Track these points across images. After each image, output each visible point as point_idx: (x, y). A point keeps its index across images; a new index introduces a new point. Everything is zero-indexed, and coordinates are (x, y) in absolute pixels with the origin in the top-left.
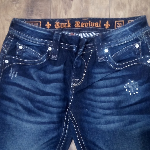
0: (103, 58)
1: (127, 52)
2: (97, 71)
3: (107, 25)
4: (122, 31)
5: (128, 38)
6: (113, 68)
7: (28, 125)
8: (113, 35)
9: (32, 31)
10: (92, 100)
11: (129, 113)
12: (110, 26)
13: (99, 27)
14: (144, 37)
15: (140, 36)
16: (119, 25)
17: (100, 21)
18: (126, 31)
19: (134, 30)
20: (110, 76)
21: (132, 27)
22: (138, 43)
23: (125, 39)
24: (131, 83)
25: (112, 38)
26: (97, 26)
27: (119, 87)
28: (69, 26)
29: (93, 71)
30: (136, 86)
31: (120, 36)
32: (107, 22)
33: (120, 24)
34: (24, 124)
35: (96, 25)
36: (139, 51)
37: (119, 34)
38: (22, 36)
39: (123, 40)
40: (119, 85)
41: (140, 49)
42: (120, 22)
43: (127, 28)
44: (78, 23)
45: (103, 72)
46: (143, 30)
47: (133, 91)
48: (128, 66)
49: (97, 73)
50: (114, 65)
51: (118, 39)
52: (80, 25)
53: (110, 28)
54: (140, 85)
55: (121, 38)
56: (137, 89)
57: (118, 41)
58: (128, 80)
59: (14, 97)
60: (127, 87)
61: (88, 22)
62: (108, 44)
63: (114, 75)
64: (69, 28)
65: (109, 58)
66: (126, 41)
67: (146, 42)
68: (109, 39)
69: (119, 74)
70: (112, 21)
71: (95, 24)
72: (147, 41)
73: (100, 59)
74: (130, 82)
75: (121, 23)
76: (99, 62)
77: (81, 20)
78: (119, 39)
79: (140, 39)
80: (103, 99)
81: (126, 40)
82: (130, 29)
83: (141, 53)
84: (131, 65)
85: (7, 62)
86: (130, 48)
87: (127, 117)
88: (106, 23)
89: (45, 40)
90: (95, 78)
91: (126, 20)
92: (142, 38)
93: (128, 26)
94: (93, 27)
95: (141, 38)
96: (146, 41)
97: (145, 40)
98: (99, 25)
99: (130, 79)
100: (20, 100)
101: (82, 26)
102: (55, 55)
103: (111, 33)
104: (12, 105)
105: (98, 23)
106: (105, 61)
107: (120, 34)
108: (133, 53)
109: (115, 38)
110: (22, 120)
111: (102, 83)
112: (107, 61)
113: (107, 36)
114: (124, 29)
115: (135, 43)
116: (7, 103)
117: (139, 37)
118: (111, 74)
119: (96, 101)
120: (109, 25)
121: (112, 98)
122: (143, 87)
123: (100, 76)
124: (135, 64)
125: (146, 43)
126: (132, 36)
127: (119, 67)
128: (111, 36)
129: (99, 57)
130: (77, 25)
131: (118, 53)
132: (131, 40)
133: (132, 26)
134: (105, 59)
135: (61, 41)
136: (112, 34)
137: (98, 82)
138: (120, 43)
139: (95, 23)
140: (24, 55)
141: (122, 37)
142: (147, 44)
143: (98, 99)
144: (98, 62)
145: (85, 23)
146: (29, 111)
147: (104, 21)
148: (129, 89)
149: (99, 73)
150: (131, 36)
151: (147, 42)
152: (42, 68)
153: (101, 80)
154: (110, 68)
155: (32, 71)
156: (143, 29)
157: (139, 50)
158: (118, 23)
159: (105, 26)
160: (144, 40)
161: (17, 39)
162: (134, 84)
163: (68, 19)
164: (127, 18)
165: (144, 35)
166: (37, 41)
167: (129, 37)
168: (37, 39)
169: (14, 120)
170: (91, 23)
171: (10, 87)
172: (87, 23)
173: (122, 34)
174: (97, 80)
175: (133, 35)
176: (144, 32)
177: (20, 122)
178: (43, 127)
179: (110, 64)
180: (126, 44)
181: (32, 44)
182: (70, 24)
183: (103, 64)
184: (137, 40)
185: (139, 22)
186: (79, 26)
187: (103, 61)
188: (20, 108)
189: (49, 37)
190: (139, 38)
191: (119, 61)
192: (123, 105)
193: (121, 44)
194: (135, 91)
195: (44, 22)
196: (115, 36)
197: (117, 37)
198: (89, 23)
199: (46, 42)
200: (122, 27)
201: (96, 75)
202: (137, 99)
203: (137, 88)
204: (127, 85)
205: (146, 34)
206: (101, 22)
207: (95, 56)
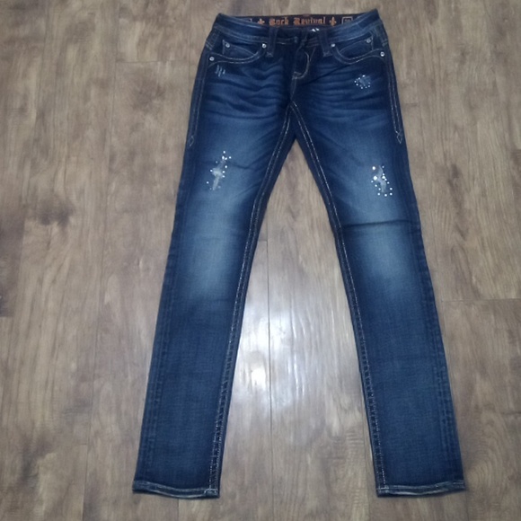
0: (329, 53)
1: (356, 47)
3: (333, 22)
4: (350, 26)
5: (357, 33)
6: (341, 62)
7: (242, 122)
9: (242, 26)
10: (317, 93)
11: (361, 108)
13: (323, 24)
15: (371, 30)
17: (324, 18)
18: (355, 26)
19: (364, 24)
21: (361, 22)
23: (354, 35)
24: (363, 78)
26: (321, 23)
27: (350, 81)
28: (286, 23)
29: (318, 66)
31: (348, 31)
32: (333, 19)
33: (348, 20)
34: (236, 120)
37: (347, 29)
38: (229, 33)
40: (348, 79)
41: (372, 43)
42: (348, 18)
43: (357, 23)
44: (298, 20)
45: (329, 67)
46: (374, 24)
47: (364, 85)
49: (323, 68)
50: (342, 58)
52: (300, 22)
53: (335, 25)
54: (373, 79)
56: (369, 83)
57: (346, 36)
58: (359, 75)
59: (223, 96)
61: (310, 19)
62: (334, 39)
65: (336, 53)
69: (349, 69)
70: (339, 18)
71: (318, 21)
73: (325, 55)
74: (361, 77)
76: (325, 57)
77: (301, 17)
78: (348, 34)
80: (331, 92)
82: (359, 24)
83: (373, 47)
85: (212, 59)
86: (360, 43)
87: (357, 111)
88: (331, 20)
89: (257, 37)
90: (320, 73)
91: (355, 16)
92: (374, 32)
93: (357, 21)
94: (316, 23)
95: (372, 32)
96: (378, 34)
98: (323, 22)
99: (361, 74)
100: (230, 98)
101: (303, 23)
102: (270, 51)
104: (219, 105)
105: (321, 20)
106: (331, 57)
107: (349, 29)
108: (363, 48)
109: (343, 33)
110: (234, 117)
111: (328, 78)
112: (334, 55)
113: (333, 32)
114: (353, 25)
115: (366, 38)
116: (213, 103)
119: (322, 95)
120: (336, 22)
121: (341, 91)
122: (376, 80)
123: (326, 71)
124: (366, 58)
126: (362, 31)
127: (349, 61)
128: (337, 31)
129: (324, 52)
130: (296, 22)
131: (347, 48)
132: (361, 36)
134: (332, 53)
135: (279, 36)
137: (323, 77)
140: (232, 53)
141: (351, 32)
143: (324, 92)
144: (323, 57)
145: (306, 20)
146: (242, 108)
147: (329, 17)
148: (359, 83)
149: (325, 68)
152: (255, 65)
153: (328, 75)
154: (337, 61)
155: (243, 70)
157: (371, 45)
158: (345, 20)
159: (331, 23)
160: (375, 34)
161: (223, 36)
163: (285, 16)
164: (356, 14)
165: (376, 29)
166: (249, 38)
167: (359, 33)
168: (248, 36)
169: (224, 118)
170: (314, 20)
171: (217, 84)
173: (351, 30)
174: (322, 75)
175: (364, 30)
177: (232, 119)
178: (260, 122)
179: (338, 58)
180: (357, 40)
181: (241, 42)
182: (288, 21)
183: (329, 59)
184: (368, 36)
186: (299, 24)
187: (329, 55)
188: (228, 106)
189: (264, 32)
190: (370, 32)
191: (350, 57)
192: (353, 97)
193: (349, 40)
194: (367, 85)
195: (256, 19)
196: (343, 31)
197: (345, 32)
198: (312, 20)
199: (259, 39)
200: (350, 23)
201: (322, 70)
202: (369, 93)
203: (369, 81)
204: (357, 80)
206: (326, 19)
207: (319, 51)
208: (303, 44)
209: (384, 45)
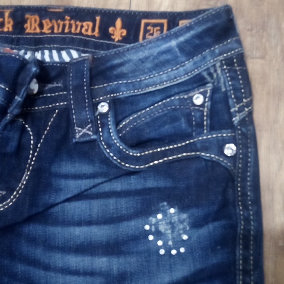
0: (89, 130)
1: (165, 115)
2: (67, 167)
3: (118, 31)
4: (156, 51)
5: (173, 72)
6: (115, 162)
8: (130, 60)
10: (35, 263)
12: (128, 33)
13: (93, 37)
14: (219, 71)
15: (208, 69)
16: (151, 32)
17: (98, 18)
18: (169, 51)
19: (191, 49)
20: (107, 187)
21: (186, 41)
22: (202, 90)
23: (164, 77)
24: (169, 215)
25: (124, 69)
26: (89, 33)
27: (129, 227)
28: (8, 28)
29: (55, 169)
30: (181, 226)
31: (148, 65)
32: (119, 23)
33: (155, 29)
35: (87, 30)
36: (203, 116)
37: (147, 58)
39: (159, 77)
40: (128, 218)
41: (206, 109)
42: (155, 25)
43: (173, 43)
44: (35, 21)
45: (84, 175)
46: (217, 51)
47: (170, 243)
48: (166, 159)
49: (67, 177)
50: (119, 152)
51: (142, 75)
52: (41, 26)
55: (151, 71)
56: (185, 237)
57: (141, 81)
58: (161, 204)
60: (153, 229)
61: (63, 19)
62: (108, 88)
63: (118, 186)
64: (8, 32)
65: (106, 131)
66: (166, 81)
67: (223, 89)
68: (115, 72)
69: (134, 183)
70: (132, 20)
71: (82, 27)
72: (227, 84)
74: (165, 214)
75: (158, 28)
76: (77, 143)
77: (42, 12)
78: (146, 73)
79: (209, 79)
81: (165, 79)
82: (181, 47)
83: (209, 122)
84: (175, 157)
86: (177, 103)
88: (114, 26)
90: (58, 190)
91: (173, 18)
92: (215, 76)
93: (176, 35)
94: (76, 34)
95: (210, 75)
96: (225, 86)
97: (222, 80)
98: (93, 30)
99: (165, 203)
101: (45, 30)
103: (124, 56)
105: (91, 24)
107: (151, 58)
108: (183, 120)
109: (133, 72)
111: (78, 208)
112: (101, 141)
113: (109, 64)
114: (165, 46)
115: (193, 89)
117: (205, 70)
118: (110, 180)
119: (47, 268)
120: (125, 32)
122: (204, 231)
124: (184, 154)
125: (226, 91)
126: (185, 68)
127: (137, 160)
128: (121, 64)
129: (78, 126)
130: (32, 26)
131: (139, 117)
132: (180, 81)
133: (188, 35)
134: (96, 132)
136: (125, 59)
137: (66, 204)
138: (148, 86)
139: (85, 24)
141: (154, 70)
142: (229, 94)
144: (74, 141)
145: (54, 21)
147: (109, 17)
150: (181, 69)
151: (228, 89)
154: (106, 161)
156: (217, 48)
157: (203, 112)
158: (149, 28)
159: (113, 35)
160: (219, 82)
162: (175, 219)
163: (7, 7)
164: (176, 13)
165: (222, 66)
167: (176, 72)
170: (72, 22)
172: (61, 23)
173: (156, 61)
174: (62, 198)
175: (189, 65)
176: (221, 58)
179: (108, 151)
182: (12, 23)
185: (209, 25)
186: (38, 30)
187: (88, 139)
190: (205, 74)
193: (148, 91)
194: (179, 243)
196: (135, 65)
197: (141, 67)
198: (67, 22)
200: (158, 40)
201: (63, 183)
203: (185, 232)
204: (153, 220)
205: (227, 65)
206: (101, 21)
207: (65, 122)
208: (13, 110)
209: (236, 120)
